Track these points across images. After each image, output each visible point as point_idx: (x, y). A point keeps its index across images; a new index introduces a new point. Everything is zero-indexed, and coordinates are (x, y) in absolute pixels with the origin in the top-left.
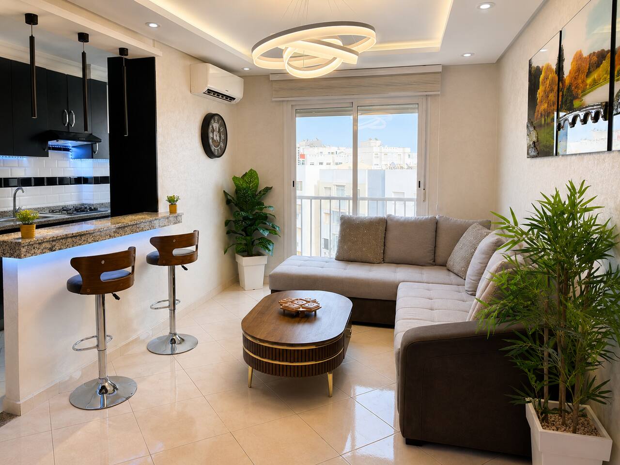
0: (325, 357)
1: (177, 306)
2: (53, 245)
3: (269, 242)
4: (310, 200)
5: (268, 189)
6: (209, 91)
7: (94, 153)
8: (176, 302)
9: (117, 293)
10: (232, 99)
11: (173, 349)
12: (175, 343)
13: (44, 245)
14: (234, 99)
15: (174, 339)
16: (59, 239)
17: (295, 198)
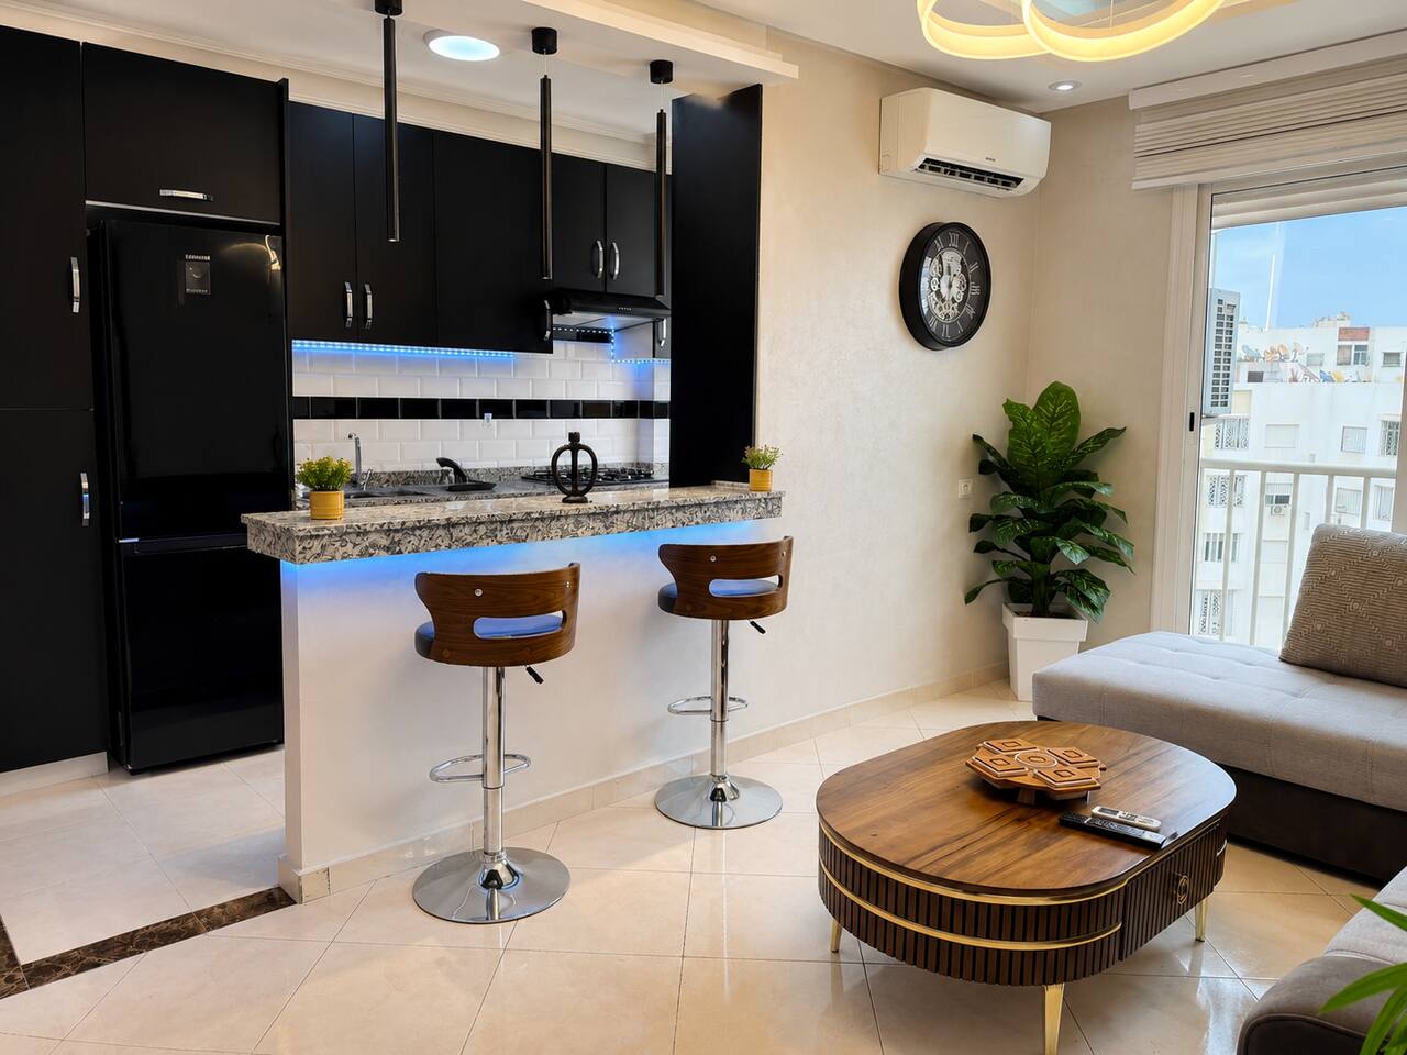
0: (1068, 936)
1: (728, 715)
2: (395, 538)
3: (1097, 583)
4: (1259, 473)
5: (1109, 436)
6: (933, 165)
7: (657, 345)
8: (730, 704)
9: (534, 667)
10: (1010, 181)
11: (716, 815)
12: (724, 799)
13: (373, 537)
14: (1018, 181)
15: (721, 790)
16: (414, 528)
17: (1198, 465)
